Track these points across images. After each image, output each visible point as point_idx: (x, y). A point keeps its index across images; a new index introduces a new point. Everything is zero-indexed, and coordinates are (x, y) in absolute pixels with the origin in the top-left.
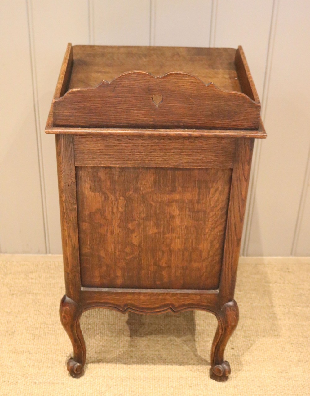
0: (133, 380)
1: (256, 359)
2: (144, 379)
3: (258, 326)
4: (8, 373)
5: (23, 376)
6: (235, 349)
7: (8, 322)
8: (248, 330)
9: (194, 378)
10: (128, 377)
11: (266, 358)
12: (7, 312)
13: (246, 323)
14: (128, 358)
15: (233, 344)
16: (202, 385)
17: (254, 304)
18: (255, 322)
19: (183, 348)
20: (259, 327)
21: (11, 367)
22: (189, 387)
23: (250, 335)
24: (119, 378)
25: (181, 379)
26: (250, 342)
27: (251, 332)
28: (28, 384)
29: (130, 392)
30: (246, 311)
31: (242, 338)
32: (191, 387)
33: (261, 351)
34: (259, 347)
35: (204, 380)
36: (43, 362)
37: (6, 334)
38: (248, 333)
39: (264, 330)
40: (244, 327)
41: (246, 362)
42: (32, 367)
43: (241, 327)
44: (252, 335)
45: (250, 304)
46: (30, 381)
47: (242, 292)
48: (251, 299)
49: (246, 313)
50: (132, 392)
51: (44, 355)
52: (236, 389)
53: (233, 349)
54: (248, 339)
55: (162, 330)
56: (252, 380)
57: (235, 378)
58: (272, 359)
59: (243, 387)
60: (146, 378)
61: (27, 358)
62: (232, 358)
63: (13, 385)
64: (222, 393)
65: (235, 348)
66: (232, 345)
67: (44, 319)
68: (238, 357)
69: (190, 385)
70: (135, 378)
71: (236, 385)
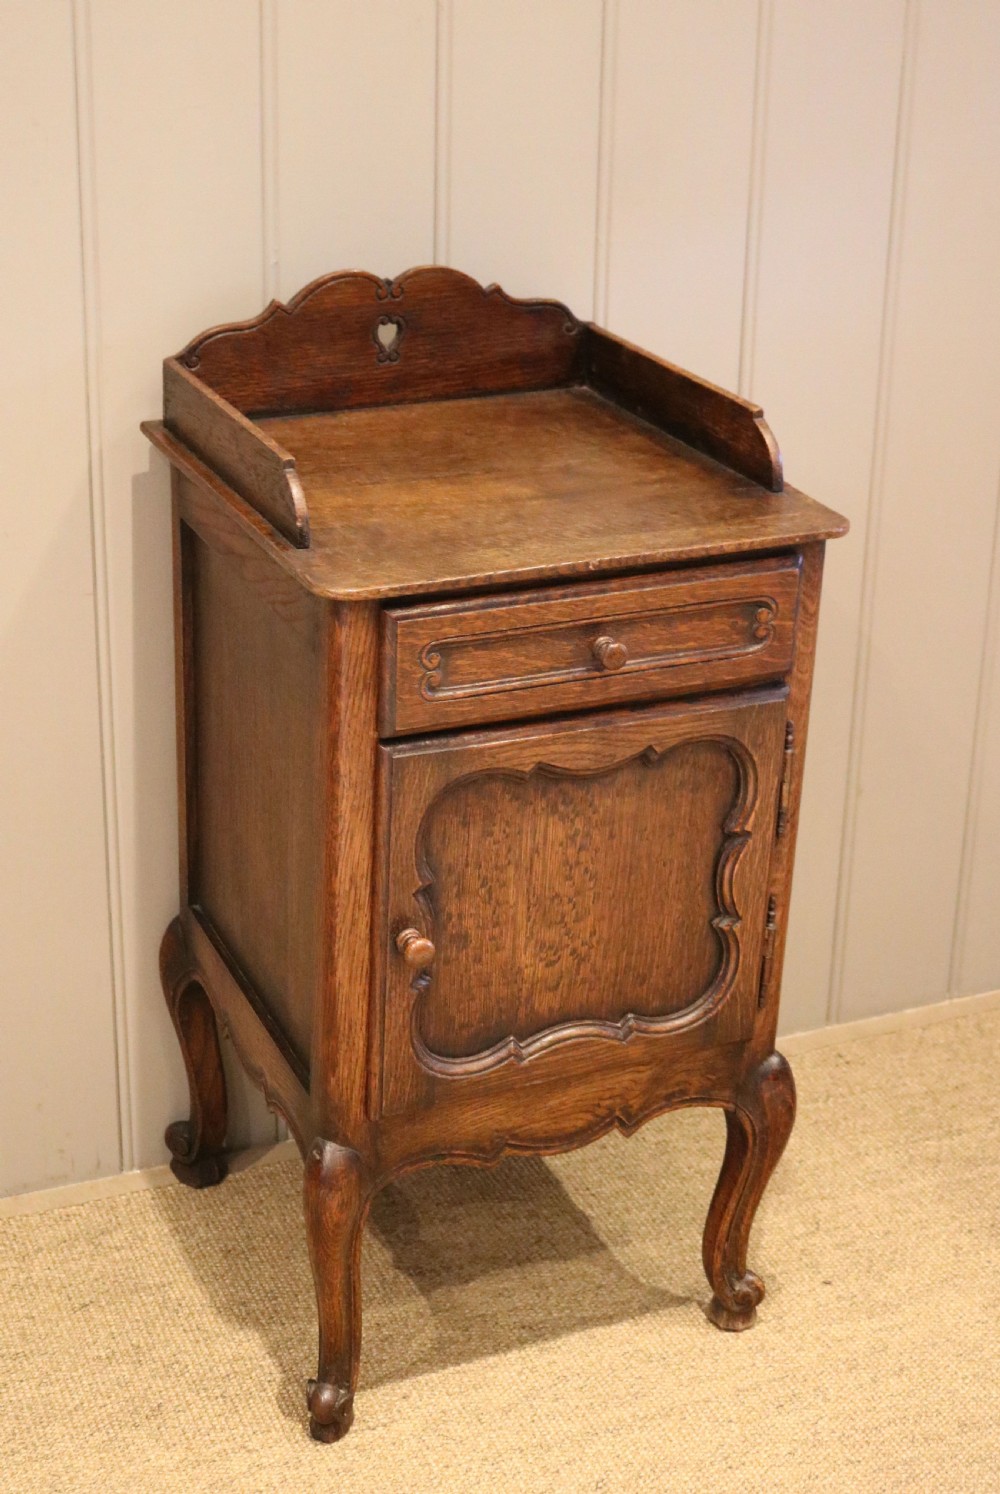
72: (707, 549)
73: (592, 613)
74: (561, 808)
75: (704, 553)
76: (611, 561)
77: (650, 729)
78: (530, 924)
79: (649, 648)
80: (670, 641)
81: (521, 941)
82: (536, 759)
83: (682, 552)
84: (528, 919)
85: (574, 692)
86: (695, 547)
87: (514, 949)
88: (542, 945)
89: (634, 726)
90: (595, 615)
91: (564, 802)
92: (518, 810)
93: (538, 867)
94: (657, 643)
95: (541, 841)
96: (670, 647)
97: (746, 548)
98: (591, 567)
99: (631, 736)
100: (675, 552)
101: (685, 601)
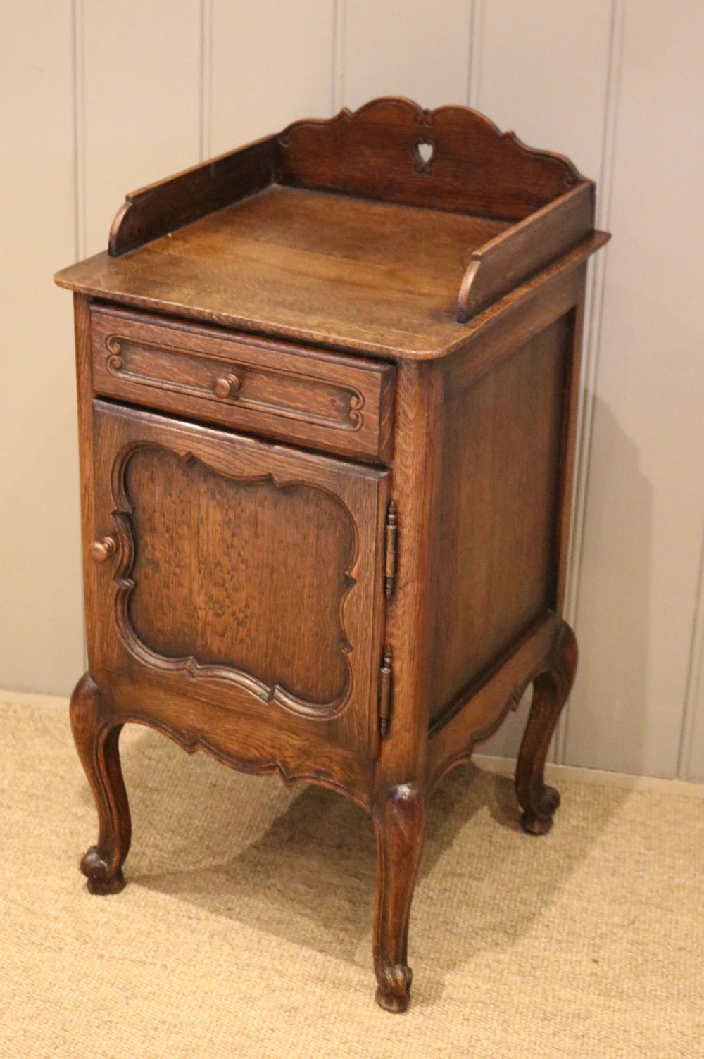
0: (331, 985)
1: (648, 989)
2: (358, 987)
3: (674, 924)
4: (46, 929)
5: (77, 939)
6: (600, 963)
7: (71, 834)
8: (645, 930)
9: (481, 1005)
10: (322, 977)
11: (675, 992)
12: (76, 814)
13: (645, 915)
14: (331, 942)
15: (598, 953)
16: (497, 1021)
17: (676, 880)
18: (669, 916)
19: (473, 942)
20: (676, 928)
21: (56, 919)
22: (464, 1020)
23: (646, 940)
24: (300, 977)
25: (449, 1000)
26: (643, 955)
27: (652, 935)
28: (85, 955)
29: (319, 1008)
30: (652, 892)
31: (624, 944)
32: (468, 1020)
33: (667, 976)
34: (664, 967)
35: (504, 1012)
36: (130, 919)
37: (62, 857)
38: (644, 937)
39: (686, 935)
40: (637, 922)
41: (622, 992)
42: (102, 926)
43: (629, 920)
44: (654, 942)
45: (666, 878)
46: (92, 950)
47: (652, 852)
48: (674, 868)
49: (650, 895)
50: (322, 1007)
51: (139, 907)
52: (579, 1042)
53: (596, 961)
54: (640, 947)
55: (432, 899)
56: (625, 1031)
57: (582, 1020)
58: (690, 997)
59: (596, 1041)
60: (362, 986)
61: (97, 908)
62: (587, 979)
63: (50, 952)
64: (540, 1045)
65: (600, 960)
66: (596, 955)
67: (155, 838)
68: (604, 980)
69: (467, 1017)
70: (336, 982)
71: (580, 1034)
72: (300, 332)
73: (220, 352)
74: (218, 497)
75: (297, 334)
76: (228, 317)
77: (269, 460)
78: (200, 577)
79: (267, 396)
80: (280, 396)
81: (196, 587)
82: (188, 450)
83: (281, 328)
84: (200, 572)
85: (210, 408)
86: (293, 328)
87: (191, 591)
88: (211, 598)
89: (258, 453)
90: (222, 355)
91: (219, 493)
92: (188, 485)
93: (203, 533)
94: (273, 393)
95: (205, 516)
96: (283, 401)
97: (331, 341)
98: (214, 317)
99: (254, 460)
100: (275, 326)
101: (287, 367)
